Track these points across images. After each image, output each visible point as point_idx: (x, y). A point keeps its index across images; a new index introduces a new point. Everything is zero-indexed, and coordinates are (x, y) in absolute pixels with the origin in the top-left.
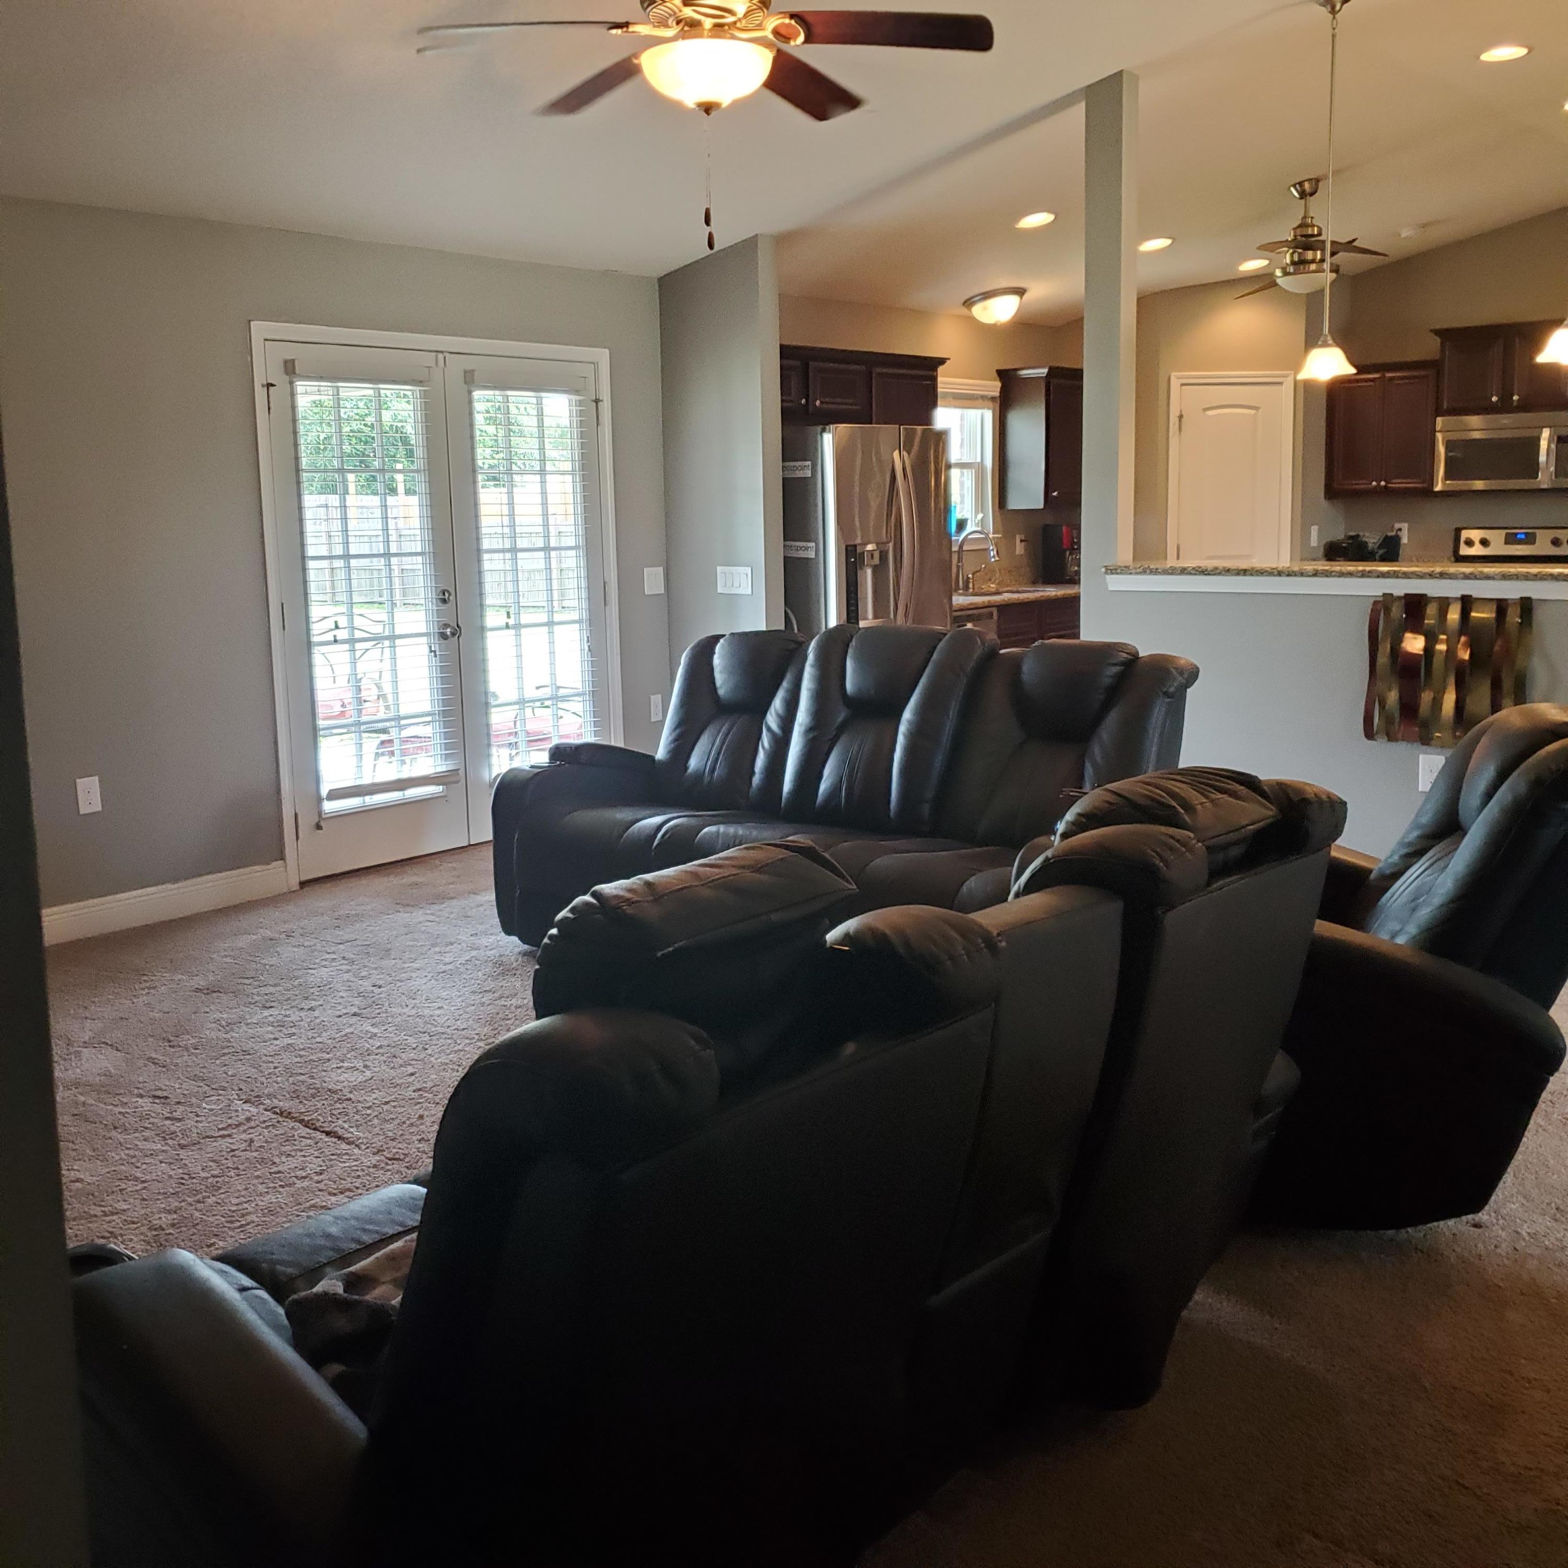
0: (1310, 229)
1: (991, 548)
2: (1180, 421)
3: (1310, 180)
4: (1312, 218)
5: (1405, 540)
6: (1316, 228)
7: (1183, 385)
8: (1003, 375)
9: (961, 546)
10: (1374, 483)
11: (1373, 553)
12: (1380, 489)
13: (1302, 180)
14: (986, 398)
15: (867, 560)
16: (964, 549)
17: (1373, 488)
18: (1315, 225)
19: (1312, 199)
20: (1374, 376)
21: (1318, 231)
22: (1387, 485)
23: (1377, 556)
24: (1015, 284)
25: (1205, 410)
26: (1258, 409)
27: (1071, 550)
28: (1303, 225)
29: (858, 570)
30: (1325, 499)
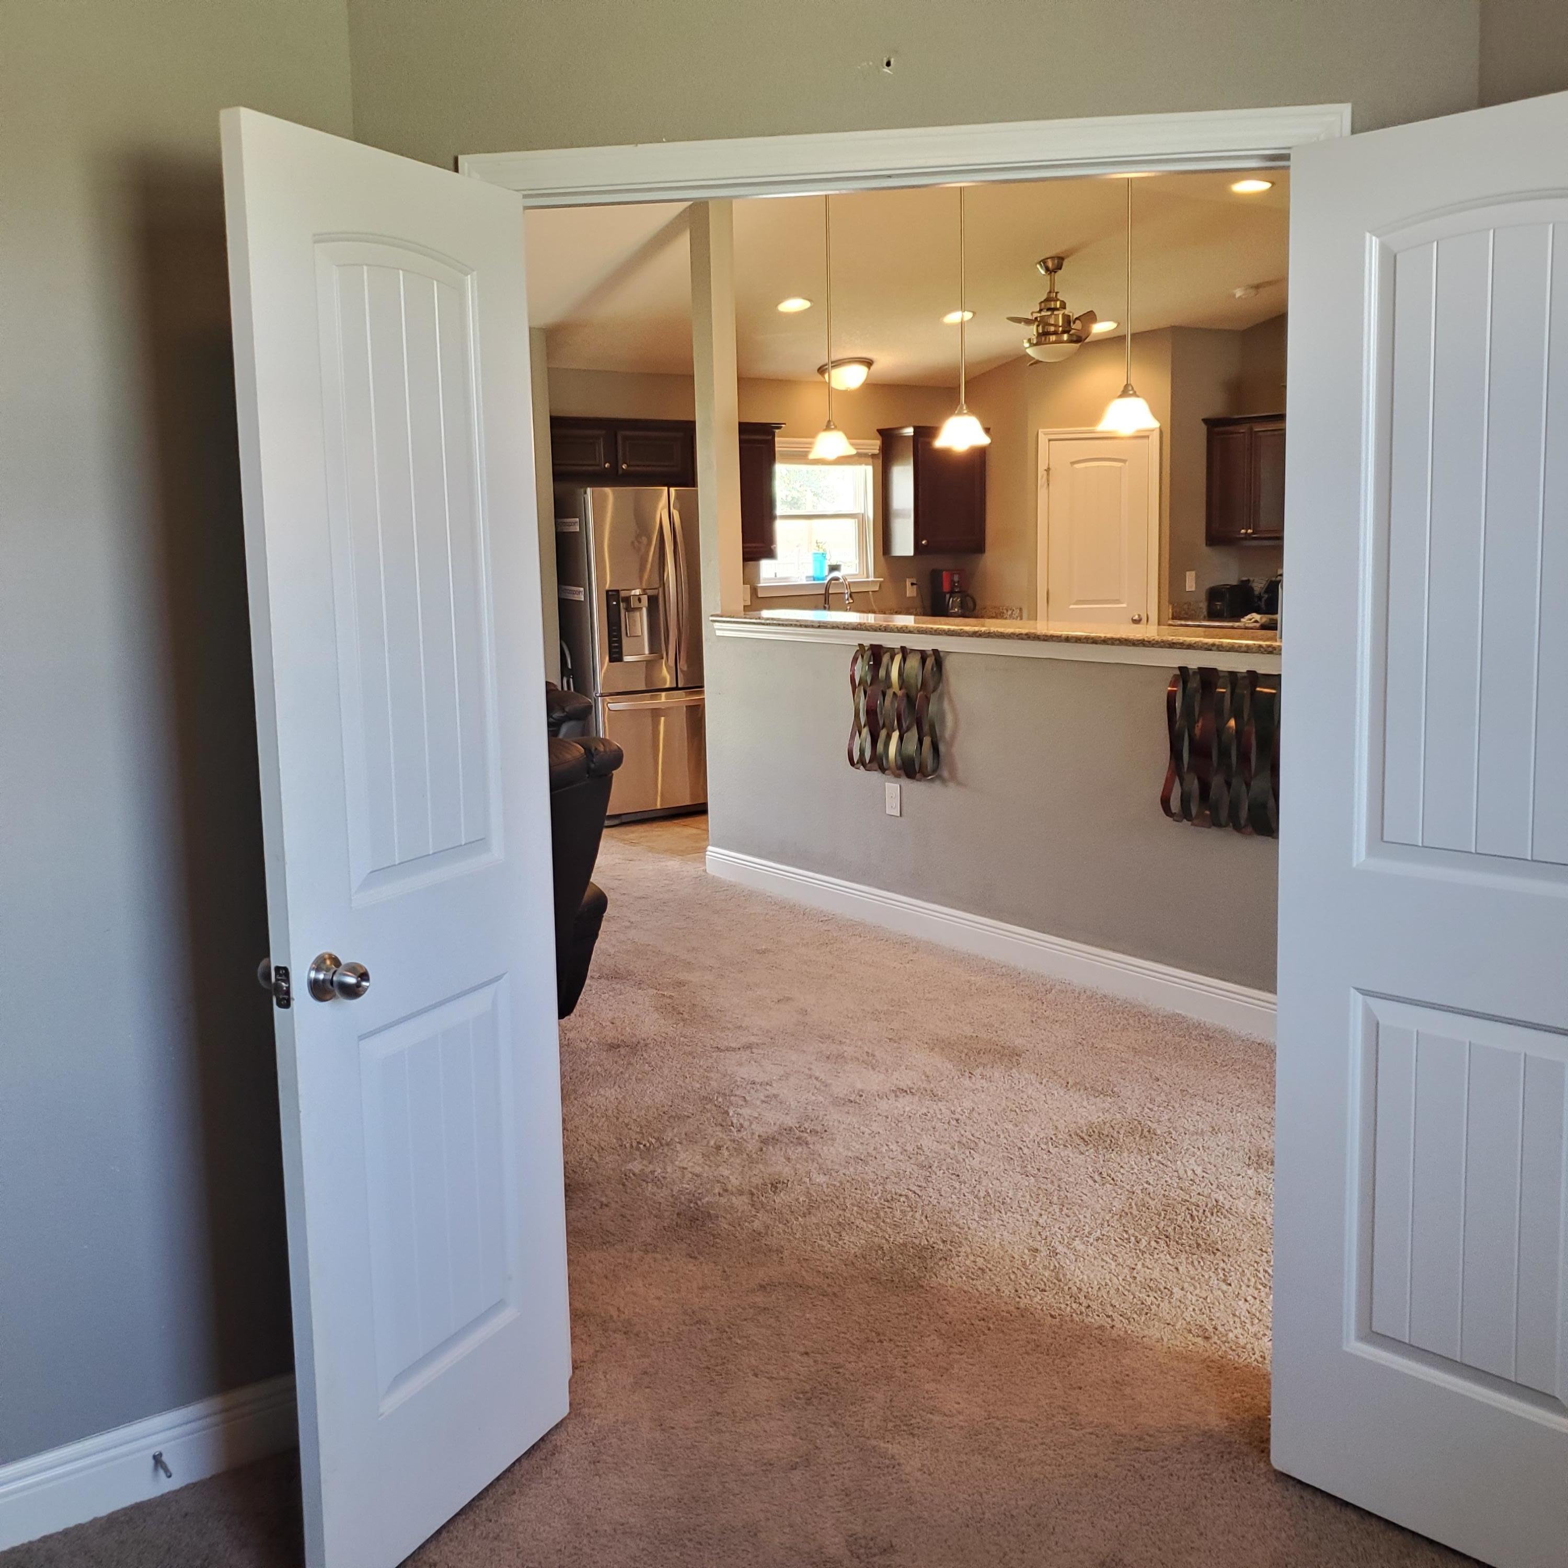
0: (1052, 303)
1: (846, 592)
2: (1048, 475)
3: (1052, 258)
4: (1057, 292)
6: (1058, 302)
7: (1049, 440)
8: (881, 432)
9: (827, 589)
10: (1243, 531)
11: (1260, 598)
12: (1247, 537)
13: (1048, 258)
14: (865, 455)
15: (634, 603)
16: (830, 592)
17: (1242, 536)
18: (1058, 300)
19: (1057, 274)
20: (1243, 429)
21: (1060, 305)
22: (1253, 533)
23: (1263, 600)
24: (859, 355)
25: (1073, 463)
26: (1124, 461)
27: (952, 593)
28: (1048, 300)
29: (623, 611)
30: (1206, 545)
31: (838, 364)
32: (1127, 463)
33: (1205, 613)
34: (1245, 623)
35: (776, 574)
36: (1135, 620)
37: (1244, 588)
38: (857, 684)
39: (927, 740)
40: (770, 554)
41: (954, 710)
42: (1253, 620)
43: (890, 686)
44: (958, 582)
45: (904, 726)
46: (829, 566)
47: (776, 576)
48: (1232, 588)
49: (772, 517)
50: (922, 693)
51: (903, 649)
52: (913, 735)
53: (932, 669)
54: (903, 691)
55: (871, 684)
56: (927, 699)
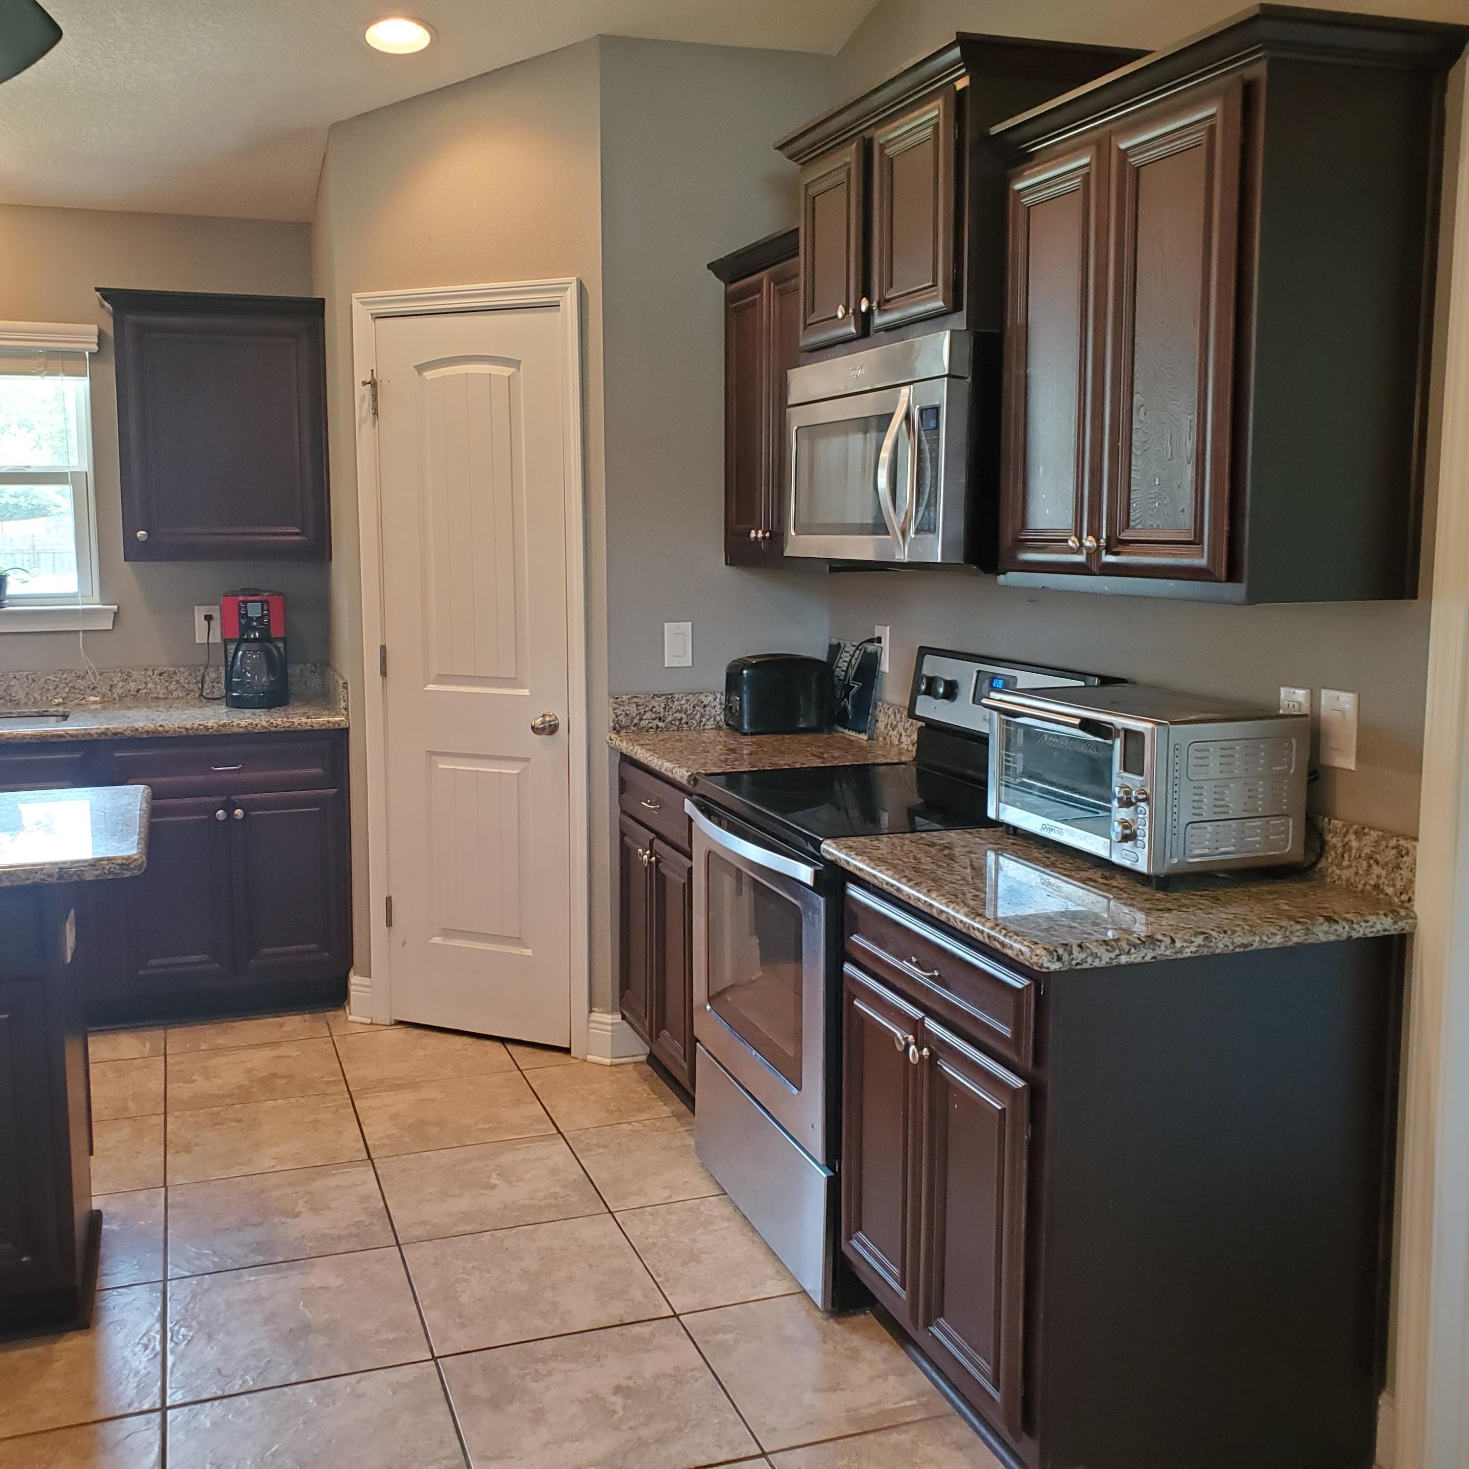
2: (374, 393)
5: (885, 665)
7: (375, 317)
23: (851, 695)
26: (516, 363)
30: (726, 564)
32: (522, 367)
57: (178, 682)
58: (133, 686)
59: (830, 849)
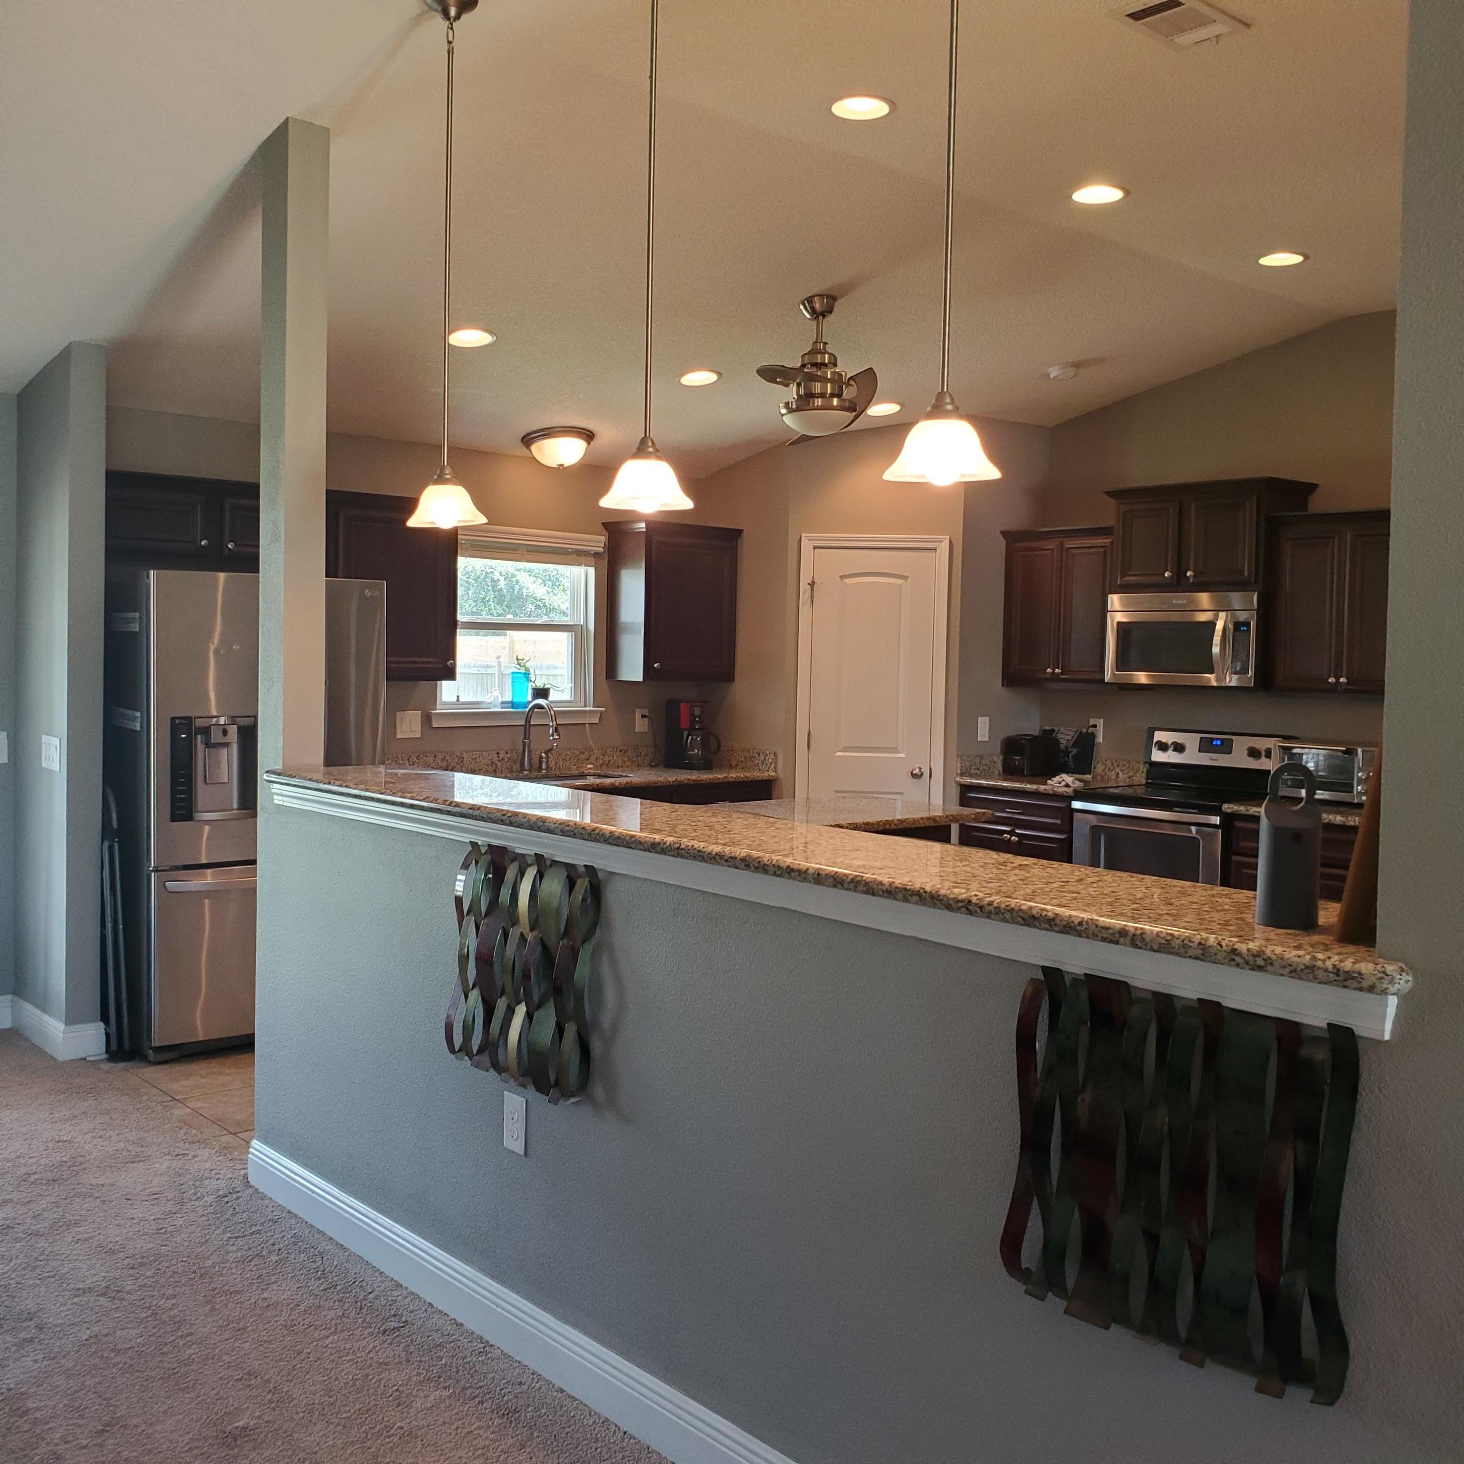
0: (819, 356)
1: (551, 724)
2: (812, 590)
3: (821, 296)
4: (825, 343)
5: (1100, 739)
6: (827, 356)
7: (815, 548)
8: (607, 525)
9: (528, 719)
10: (1049, 670)
11: (1066, 752)
12: (1054, 678)
13: (813, 296)
14: (586, 553)
15: (216, 736)
16: (532, 723)
17: (1048, 676)
18: (827, 353)
19: (825, 320)
20: (1052, 545)
21: (829, 359)
22: (1062, 674)
23: (1071, 755)
24: (574, 424)
25: (842, 577)
26: (905, 578)
27: (691, 730)
28: (814, 352)
29: (200, 747)
30: (1003, 685)
31: (547, 433)
32: (909, 580)
33: (1001, 769)
34: (1054, 787)
35: (458, 697)
36: (916, 774)
37: (1047, 739)
38: (465, 914)
39: (571, 1030)
40: (450, 674)
41: (618, 980)
42: (1063, 783)
43: (515, 921)
44: (699, 717)
45: (536, 998)
46: (534, 689)
47: (458, 700)
48: (1033, 739)
49: (452, 625)
50: (565, 941)
51: (539, 858)
52: (548, 1018)
53: (584, 900)
54: (535, 933)
55: (486, 915)
56: (574, 953)
57: (628, 756)
58: (607, 759)
59: (1227, 807)
